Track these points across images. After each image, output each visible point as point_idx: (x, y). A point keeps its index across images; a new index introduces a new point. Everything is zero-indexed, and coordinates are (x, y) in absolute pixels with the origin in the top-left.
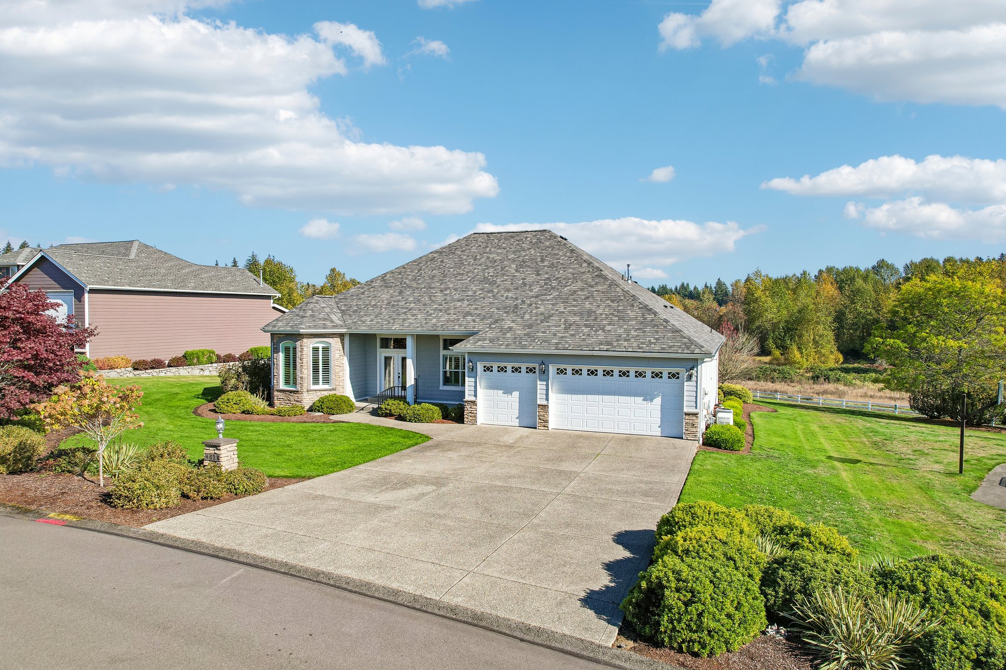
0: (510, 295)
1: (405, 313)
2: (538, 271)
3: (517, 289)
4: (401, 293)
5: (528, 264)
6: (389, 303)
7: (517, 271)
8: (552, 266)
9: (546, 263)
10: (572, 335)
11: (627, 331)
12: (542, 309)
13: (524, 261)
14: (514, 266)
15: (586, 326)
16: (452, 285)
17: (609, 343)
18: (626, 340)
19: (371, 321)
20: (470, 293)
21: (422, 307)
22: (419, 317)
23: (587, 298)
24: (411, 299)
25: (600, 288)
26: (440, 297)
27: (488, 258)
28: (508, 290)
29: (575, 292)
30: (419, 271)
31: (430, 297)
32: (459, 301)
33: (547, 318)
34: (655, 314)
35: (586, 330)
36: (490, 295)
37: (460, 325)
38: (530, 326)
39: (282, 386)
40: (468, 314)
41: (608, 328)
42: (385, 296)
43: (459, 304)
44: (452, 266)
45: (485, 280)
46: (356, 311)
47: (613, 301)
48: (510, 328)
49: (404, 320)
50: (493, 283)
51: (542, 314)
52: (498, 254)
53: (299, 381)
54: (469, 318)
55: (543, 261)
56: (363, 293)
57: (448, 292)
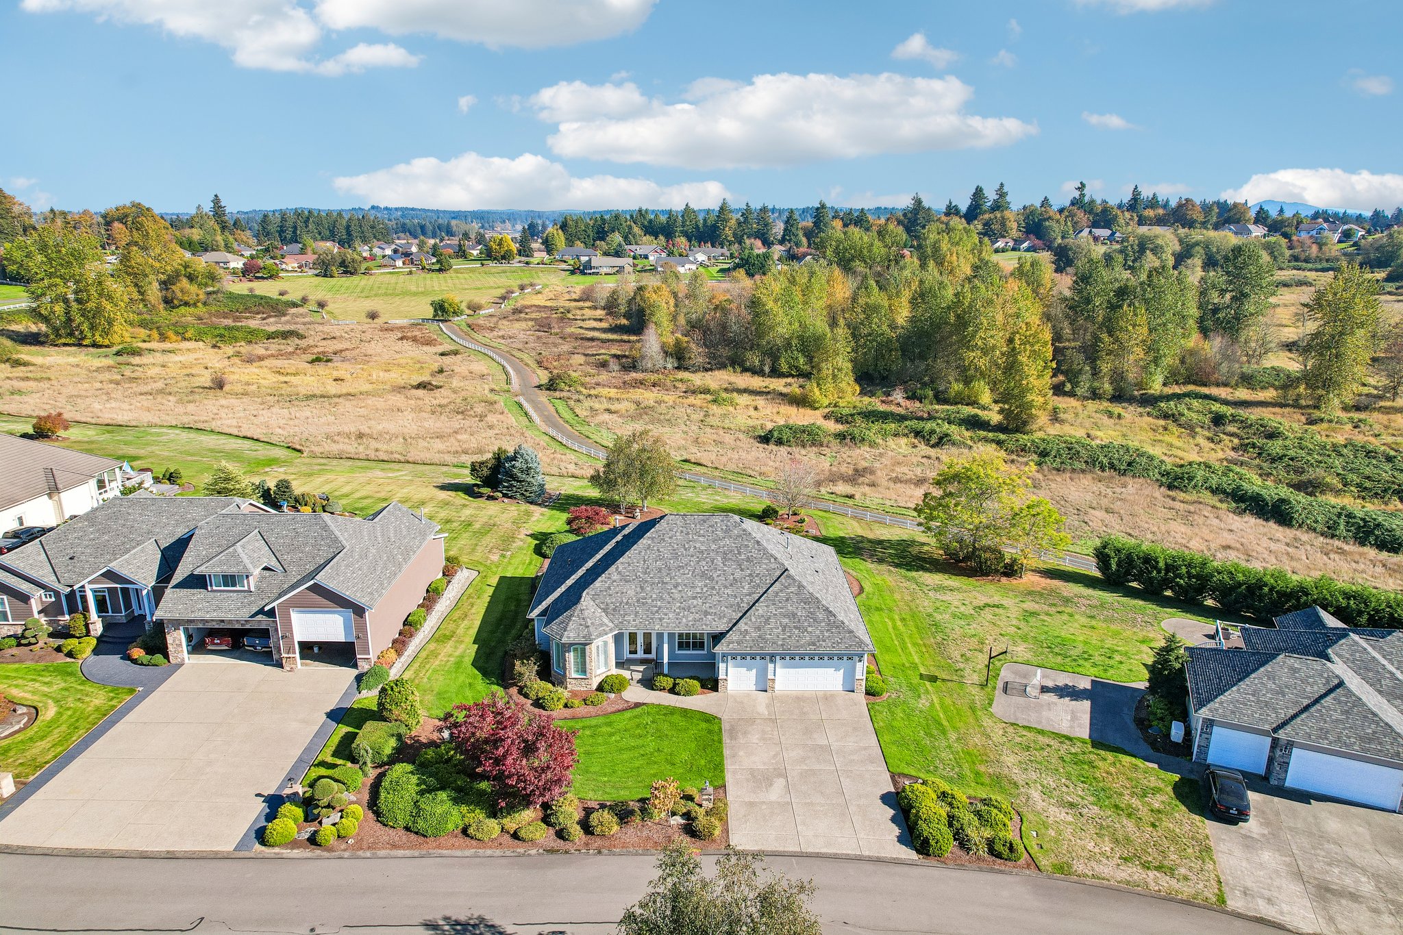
0: (729, 591)
1: (657, 612)
2: (740, 565)
3: (731, 585)
4: (642, 588)
5: (729, 556)
6: (638, 601)
7: (725, 565)
8: (748, 560)
9: (743, 557)
10: (790, 637)
11: (822, 632)
12: (761, 611)
13: (725, 553)
14: (719, 559)
15: (796, 628)
16: (680, 581)
17: (814, 644)
18: (824, 641)
19: (634, 621)
20: (698, 590)
21: (668, 606)
22: (671, 616)
23: (787, 600)
24: (654, 596)
25: (792, 589)
26: (677, 596)
27: (695, 547)
28: (726, 587)
29: (777, 593)
30: (645, 561)
31: (669, 594)
32: (694, 598)
33: (767, 621)
34: (834, 615)
35: (797, 632)
36: (714, 592)
37: (706, 625)
38: (759, 629)
39: (574, 675)
40: (706, 613)
41: (810, 629)
42: (631, 593)
43: (695, 602)
44: (670, 556)
45: (703, 575)
46: (614, 610)
47: (805, 603)
48: (746, 630)
49: (661, 619)
50: (711, 579)
51: (763, 616)
52: (702, 543)
53: (588, 671)
54: (709, 617)
55: (739, 553)
56: (609, 588)
57: (680, 588)
